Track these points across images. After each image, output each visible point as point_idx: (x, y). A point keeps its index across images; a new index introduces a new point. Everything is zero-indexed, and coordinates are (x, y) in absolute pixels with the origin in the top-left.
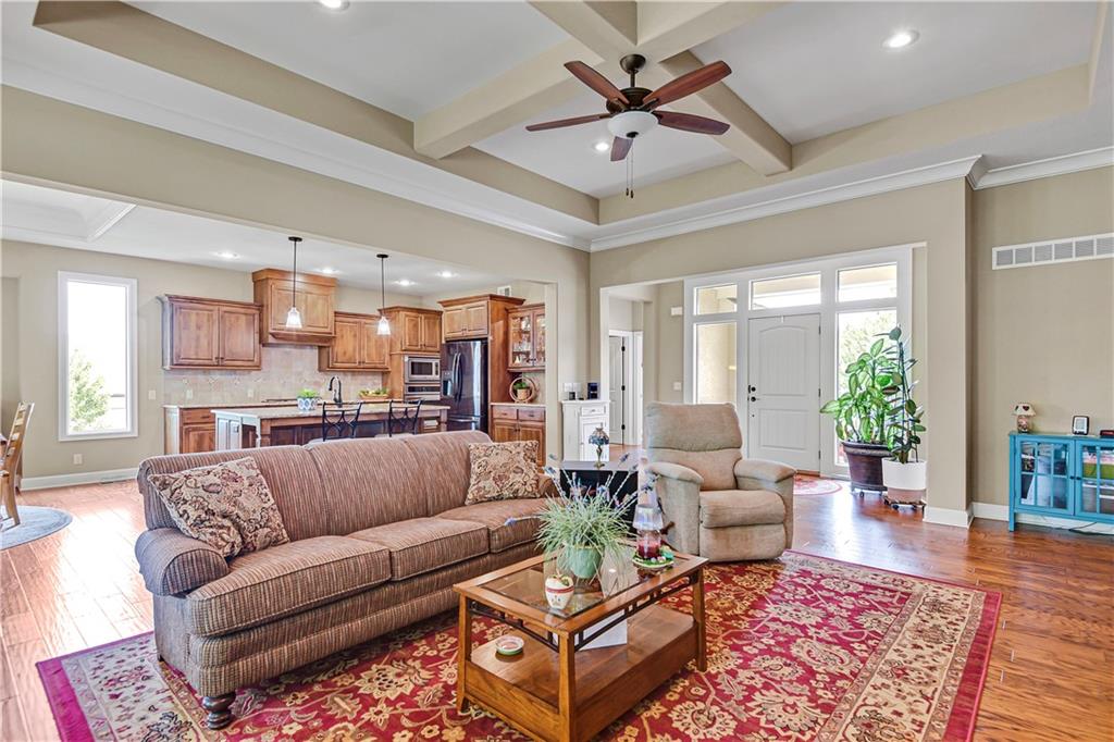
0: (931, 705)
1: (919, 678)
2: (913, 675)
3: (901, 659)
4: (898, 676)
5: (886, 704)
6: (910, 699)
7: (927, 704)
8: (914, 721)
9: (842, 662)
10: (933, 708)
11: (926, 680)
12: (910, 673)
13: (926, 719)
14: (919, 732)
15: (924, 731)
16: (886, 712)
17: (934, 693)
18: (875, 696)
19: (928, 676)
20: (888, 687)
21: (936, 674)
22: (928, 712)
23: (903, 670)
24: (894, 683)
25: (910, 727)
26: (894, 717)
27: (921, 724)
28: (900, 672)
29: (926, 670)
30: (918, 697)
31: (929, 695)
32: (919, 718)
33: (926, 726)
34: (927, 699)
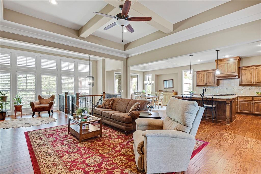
0: (43, 163)
1: (50, 166)
2: (52, 166)
3: (58, 168)
4: (54, 164)
5: (50, 157)
6: (47, 161)
7: (43, 162)
8: (43, 158)
9: (67, 158)
10: (42, 162)
11: (48, 167)
12: (53, 166)
13: (42, 160)
14: (41, 157)
15: (40, 158)
16: (49, 156)
17: (44, 165)
18: (53, 157)
19: (49, 168)
20: (53, 160)
21: (48, 170)
22: (42, 161)
23: (55, 166)
24: (53, 162)
25: (43, 157)
26: (47, 157)
27: (42, 159)
28: (54, 165)
29: (51, 169)
30: (46, 162)
31: (45, 164)
32: (43, 159)
33: (41, 159)
34: (45, 163)
